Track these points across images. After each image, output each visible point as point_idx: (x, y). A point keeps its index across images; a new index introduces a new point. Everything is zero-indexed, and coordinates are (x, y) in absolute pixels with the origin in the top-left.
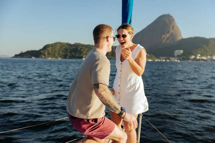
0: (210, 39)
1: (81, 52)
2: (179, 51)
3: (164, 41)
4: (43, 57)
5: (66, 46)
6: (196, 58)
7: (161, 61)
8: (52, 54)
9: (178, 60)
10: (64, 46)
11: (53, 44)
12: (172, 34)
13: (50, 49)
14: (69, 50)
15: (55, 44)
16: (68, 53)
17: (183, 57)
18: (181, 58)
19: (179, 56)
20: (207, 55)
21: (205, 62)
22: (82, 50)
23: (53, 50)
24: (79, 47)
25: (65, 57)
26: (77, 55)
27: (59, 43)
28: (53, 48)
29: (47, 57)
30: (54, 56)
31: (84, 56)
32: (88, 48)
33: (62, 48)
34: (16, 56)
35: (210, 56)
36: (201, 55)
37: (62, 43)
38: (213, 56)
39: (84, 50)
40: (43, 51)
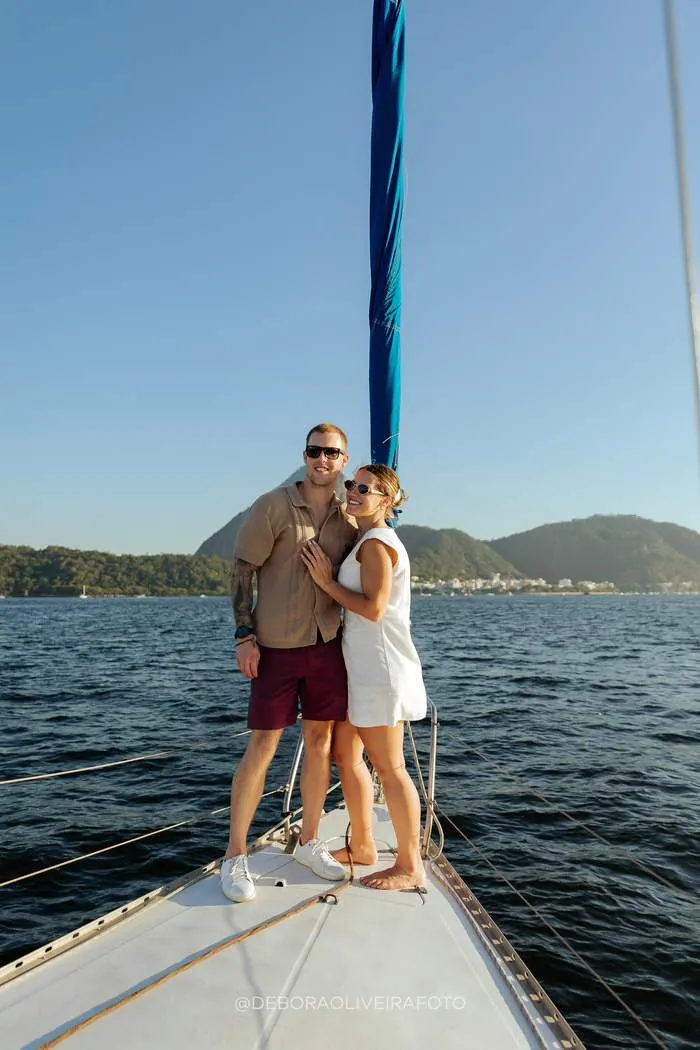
0: (442, 531)
1: (72, 576)
5: (19, 556)
10: (13, 556)
14: (29, 570)
16: (26, 579)
20: (436, 578)
21: (433, 596)
22: (74, 569)
24: (62, 558)
25: (17, 591)
26: (58, 583)
31: (83, 587)
32: (92, 563)
33: (6, 565)
35: (443, 579)
37: (6, 548)
38: (451, 578)
39: (78, 569)
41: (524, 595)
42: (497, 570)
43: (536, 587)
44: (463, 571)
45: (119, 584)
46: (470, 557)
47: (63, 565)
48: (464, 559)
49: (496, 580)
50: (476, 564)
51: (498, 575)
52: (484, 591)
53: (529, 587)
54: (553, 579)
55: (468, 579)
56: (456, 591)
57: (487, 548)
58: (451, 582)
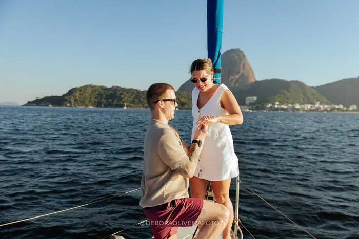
0: (292, 82)
2: (251, 97)
4: (68, 105)
5: (100, 90)
6: (274, 107)
8: (80, 101)
9: (250, 109)
10: (97, 90)
11: (81, 87)
12: (243, 75)
13: (77, 94)
14: (104, 96)
15: (85, 87)
16: (103, 100)
17: (257, 105)
18: (254, 107)
19: (251, 104)
20: (287, 103)
21: (285, 112)
22: (122, 96)
23: (82, 96)
24: (118, 91)
25: (99, 105)
26: (116, 102)
27: (90, 86)
29: (73, 106)
30: (83, 103)
31: (125, 104)
33: (94, 94)
34: (30, 103)
35: (291, 104)
36: (280, 103)
37: (95, 86)
39: (124, 96)
40: (69, 96)
41: (332, 112)
42: (317, 101)
43: (338, 109)
44: (301, 101)
45: (142, 103)
46: (305, 94)
47: (118, 94)
48: (301, 95)
49: (317, 105)
50: (307, 97)
51: (319, 103)
52: (311, 110)
53: (335, 109)
54: (347, 106)
55: (303, 104)
56: (298, 110)
57: (314, 91)
58: (294, 105)
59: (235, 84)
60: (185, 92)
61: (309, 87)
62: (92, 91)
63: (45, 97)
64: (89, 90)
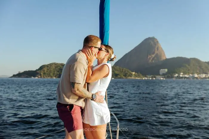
0: (191, 58)
2: (163, 70)
3: (150, 61)
4: (39, 77)
5: (61, 66)
6: (180, 76)
7: (148, 79)
8: (47, 74)
9: (163, 78)
10: (59, 66)
11: (48, 65)
12: (157, 54)
13: (45, 69)
15: (51, 65)
17: (168, 75)
18: (166, 76)
19: (164, 75)
20: (189, 74)
21: (188, 79)
23: (48, 71)
27: (55, 64)
28: (48, 68)
29: (42, 77)
30: (49, 75)
33: (57, 69)
34: (14, 76)
35: (191, 74)
36: (183, 73)
37: (57, 64)
38: (194, 74)
40: (40, 71)
44: (198, 71)
46: (200, 67)
48: (198, 67)
50: (203, 69)
52: (205, 78)
55: (200, 74)
56: (197, 78)
57: (206, 64)
58: (194, 75)
59: (152, 60)
60: (118, 67)
61: (203, 62)
62: (55, 67)
63: (24, 72)
64: (54, 67)
